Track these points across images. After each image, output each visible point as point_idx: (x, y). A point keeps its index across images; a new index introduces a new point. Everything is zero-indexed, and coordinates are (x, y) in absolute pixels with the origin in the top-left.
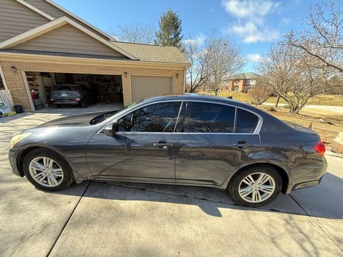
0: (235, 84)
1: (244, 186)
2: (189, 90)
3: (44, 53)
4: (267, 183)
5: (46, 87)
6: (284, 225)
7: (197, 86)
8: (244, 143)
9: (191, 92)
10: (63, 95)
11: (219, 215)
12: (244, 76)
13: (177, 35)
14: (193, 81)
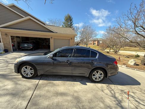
0: (94, 42)
1: (94, 75)
2: (76, 44)
3: (19, 29)
4: (101, 74)
5: (18, 42)
6: (106, 87)
7: (79, 43)
8: (93, 61)
9: (77, 45)
10: (25, 45)
11: (86, 85)
12: (97, 39)
13: (71, 23)
14: (78, 41)
